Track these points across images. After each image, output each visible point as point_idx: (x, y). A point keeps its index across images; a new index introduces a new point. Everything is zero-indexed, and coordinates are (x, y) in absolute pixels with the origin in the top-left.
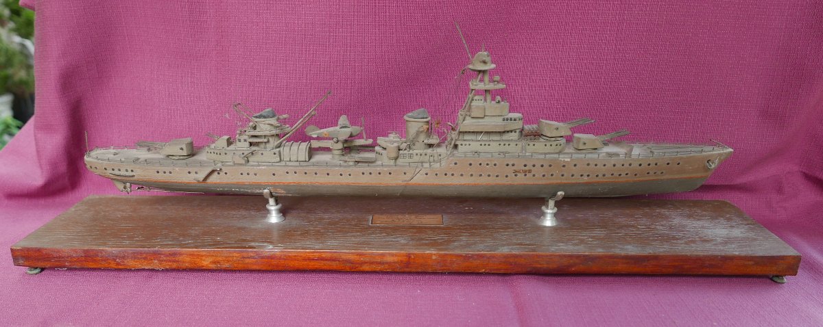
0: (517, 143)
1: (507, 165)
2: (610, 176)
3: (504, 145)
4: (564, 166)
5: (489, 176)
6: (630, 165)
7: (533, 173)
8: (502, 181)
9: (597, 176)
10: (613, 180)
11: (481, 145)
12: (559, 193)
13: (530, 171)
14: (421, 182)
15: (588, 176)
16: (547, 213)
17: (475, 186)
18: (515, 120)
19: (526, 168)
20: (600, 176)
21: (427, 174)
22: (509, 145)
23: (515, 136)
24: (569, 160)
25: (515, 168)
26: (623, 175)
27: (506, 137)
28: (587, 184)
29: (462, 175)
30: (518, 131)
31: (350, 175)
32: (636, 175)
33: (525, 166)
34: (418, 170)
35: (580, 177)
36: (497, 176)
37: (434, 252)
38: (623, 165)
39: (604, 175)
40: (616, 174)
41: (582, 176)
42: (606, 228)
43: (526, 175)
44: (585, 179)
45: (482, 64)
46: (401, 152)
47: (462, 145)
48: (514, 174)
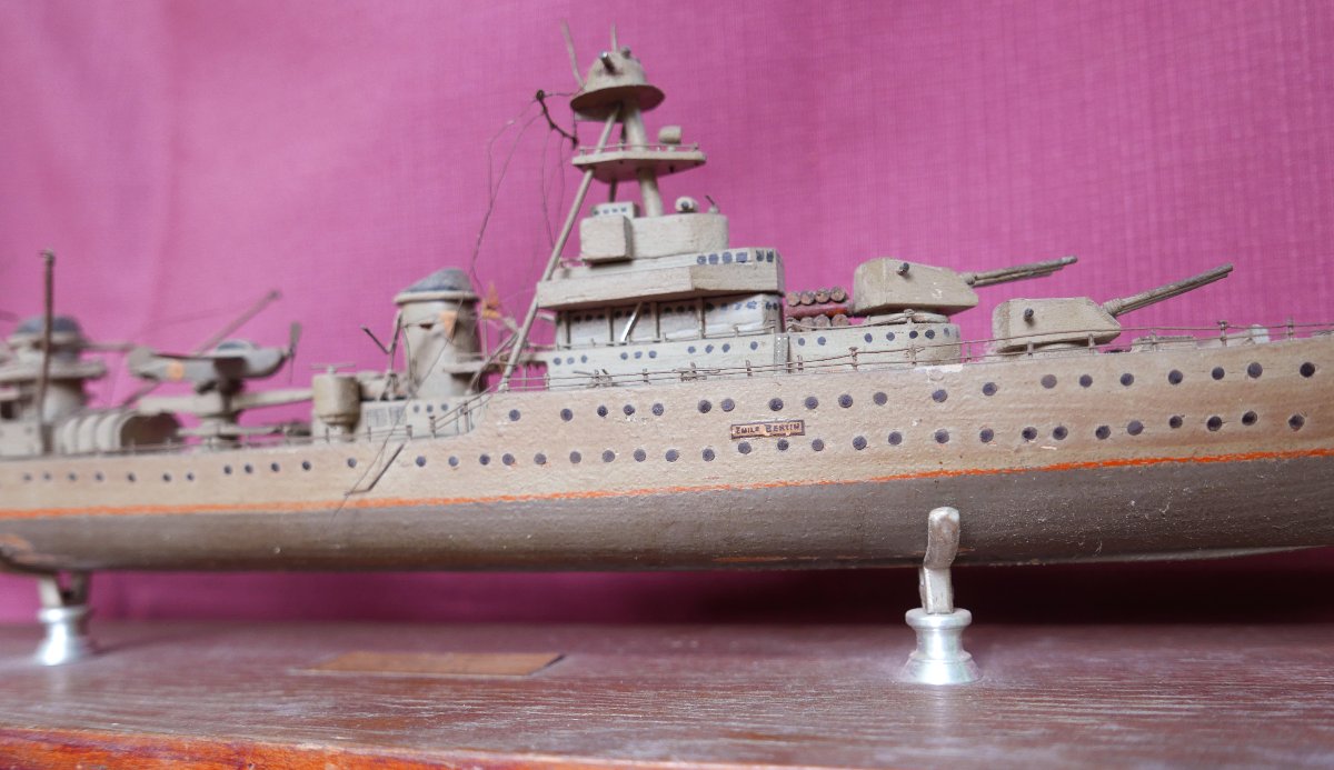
0: (757, 339)
1: (705, 407)
2: (1167, 429)
3: (709, 349)
4: (939, 396)
5: (640, 455)
6: (1255, 371)
7: (811, 435)
8: (691, 476)
9: (1102, 433)
10: (1187, 452)
11: (624, 357)
12: (937, 515)
13: (799, 428)
14: (405, 495)
15: (1059, 433)
16: (928, 630)
17: (592, 501)
19: (781, 416)
20: (1118, 431)
21: (421, 462)
22: (726, 348)
23: (750, 315)
24: (959, 371)
25: (735, 417)
26: (1232, 424)
27: (720, 321)
28: (1061, 474)
29: (541, 458)
31: (190, 477)
32: (1296, 422)
33: (776, 406)
34: (392, 448)
35: (1019, 441)
36: (672, 456)
38: (1218, 374)
39: (1136, 429)
40: (1195, 421)
41: (1028, 434)
42: (1206, 693)
43: (783, 446)
44: (1048, 452)
46: (366, 406)
47: (557, 362)
48: (734, 445)
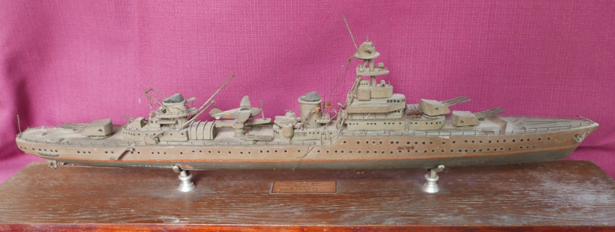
0: (401, 122)
1: (392, 143)
2: (486, 150)
3: (389, 123)
4: (444, 143)
5: (375, 152)
6: (504, 141)
7: (415, 149)
8: (387, 156)
9: (474, 151)
10: (489, 154)
11: (368, 124)
12: (440, 167)
13: (413, 148)
14: (314, 158)
15: (466, 151)
16: (430, 181)
17: (363, 161)
18: (398, 101)
19: (409, 145)
20: (477, 151)
21: (319, 151)
22: (393, 123)
23: (398, 115)
24: (448, 137)
25: (398, 145)
26: (498, 149)
27: (390, 116)
28: (465, 158)
29: (351, 152)
30: (401, 111)
31: (249, 153)
32: (510, 149)
33: (408, 143)
34: (311, 148)
35: (458, 152)
36: (383, 152)
37: (324, 226)
38: (498, 141)
39: (481, 150)
40: (492, 149)
41: (460, 151)
42: (483, 194)
43: (409, 151)
44: (464, 153)
45: (367, 53)
46: (296, 131)
47: (350, 124)
48: (398, 151)
